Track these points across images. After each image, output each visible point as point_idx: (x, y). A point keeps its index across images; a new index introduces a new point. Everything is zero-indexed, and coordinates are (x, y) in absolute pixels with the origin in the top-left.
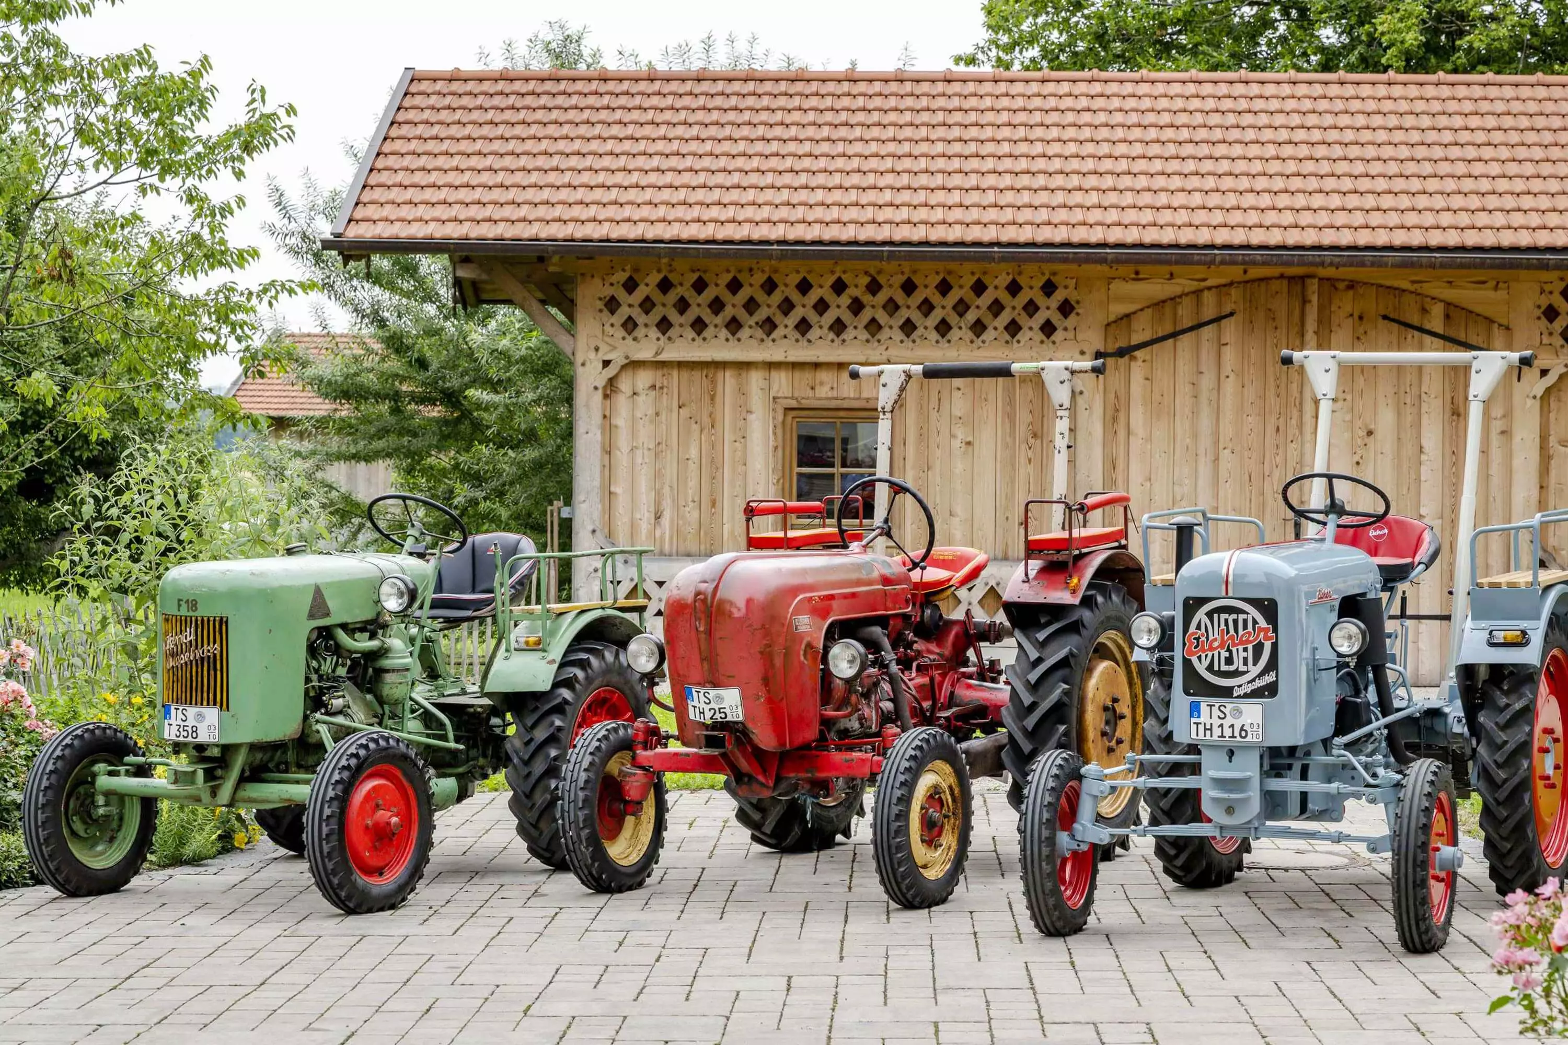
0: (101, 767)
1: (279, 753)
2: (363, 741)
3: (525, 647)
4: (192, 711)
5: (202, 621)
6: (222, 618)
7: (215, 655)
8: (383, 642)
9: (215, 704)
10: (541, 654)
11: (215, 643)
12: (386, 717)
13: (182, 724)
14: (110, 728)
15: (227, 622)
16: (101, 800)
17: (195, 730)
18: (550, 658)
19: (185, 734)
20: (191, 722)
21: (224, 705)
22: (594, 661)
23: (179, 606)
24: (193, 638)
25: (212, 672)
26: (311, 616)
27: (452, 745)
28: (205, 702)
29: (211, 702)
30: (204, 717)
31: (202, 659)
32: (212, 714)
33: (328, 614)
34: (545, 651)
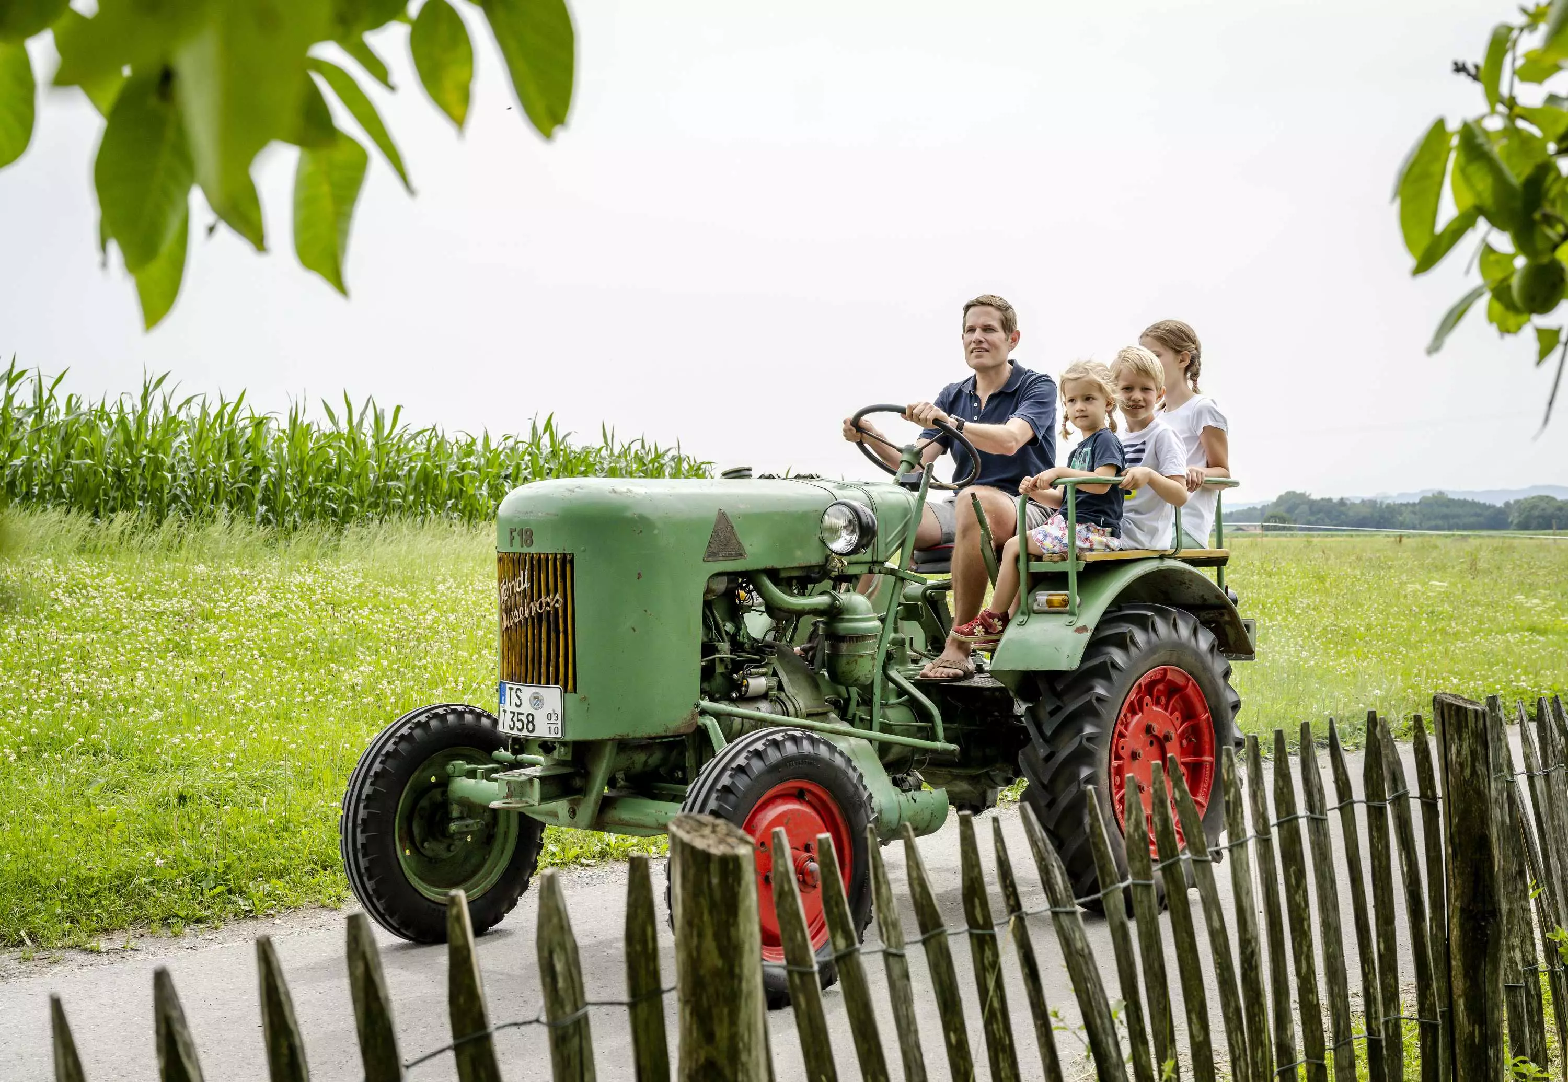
0: (461, 765)
1: (675, 753)
2: (759, 746)
3: (1046, 608)
4: (528, 692)
5: (539, 560)
6: (565, 555)
7: (556, 610)
8: (834, 598)
9: (557, 683)
10: (1068, 619)
11: (556, 591)
12: (853, 704)
13: (516, 710)
14: (472, 712)
15: (572, 562)
16: (455, 812)
17: (531, 719)
18: (1079, 624)
19: (519, 725)
20: (526, 709)
21: (569, 685)
22: (1140, 637)
23: (512, 539)
24: (527, 585)
25: (553, 635)
26: (711, 556)
27: (940, 745)
28: (543, 680)
29: (552, 679)
30: (542, 701)
31: (540, 616)
32: (552, 696)
33: (740, 555)
34: (1072, 614)
